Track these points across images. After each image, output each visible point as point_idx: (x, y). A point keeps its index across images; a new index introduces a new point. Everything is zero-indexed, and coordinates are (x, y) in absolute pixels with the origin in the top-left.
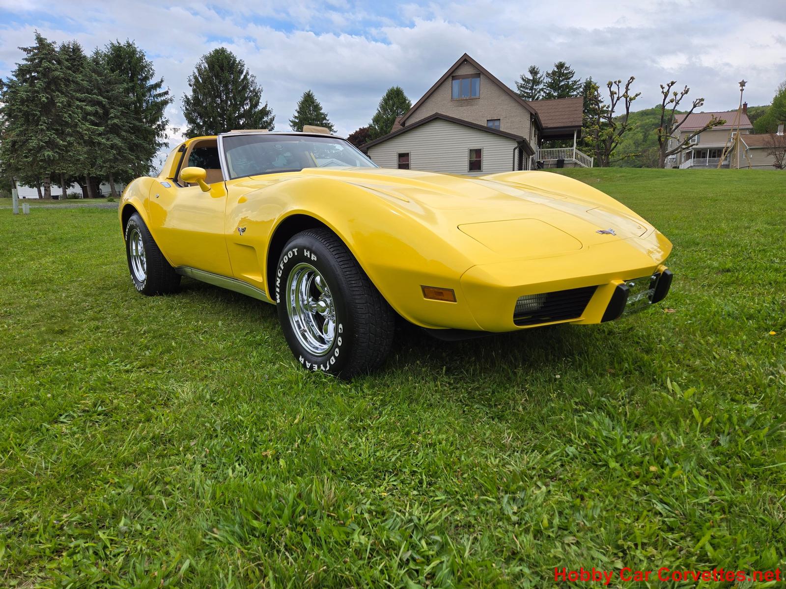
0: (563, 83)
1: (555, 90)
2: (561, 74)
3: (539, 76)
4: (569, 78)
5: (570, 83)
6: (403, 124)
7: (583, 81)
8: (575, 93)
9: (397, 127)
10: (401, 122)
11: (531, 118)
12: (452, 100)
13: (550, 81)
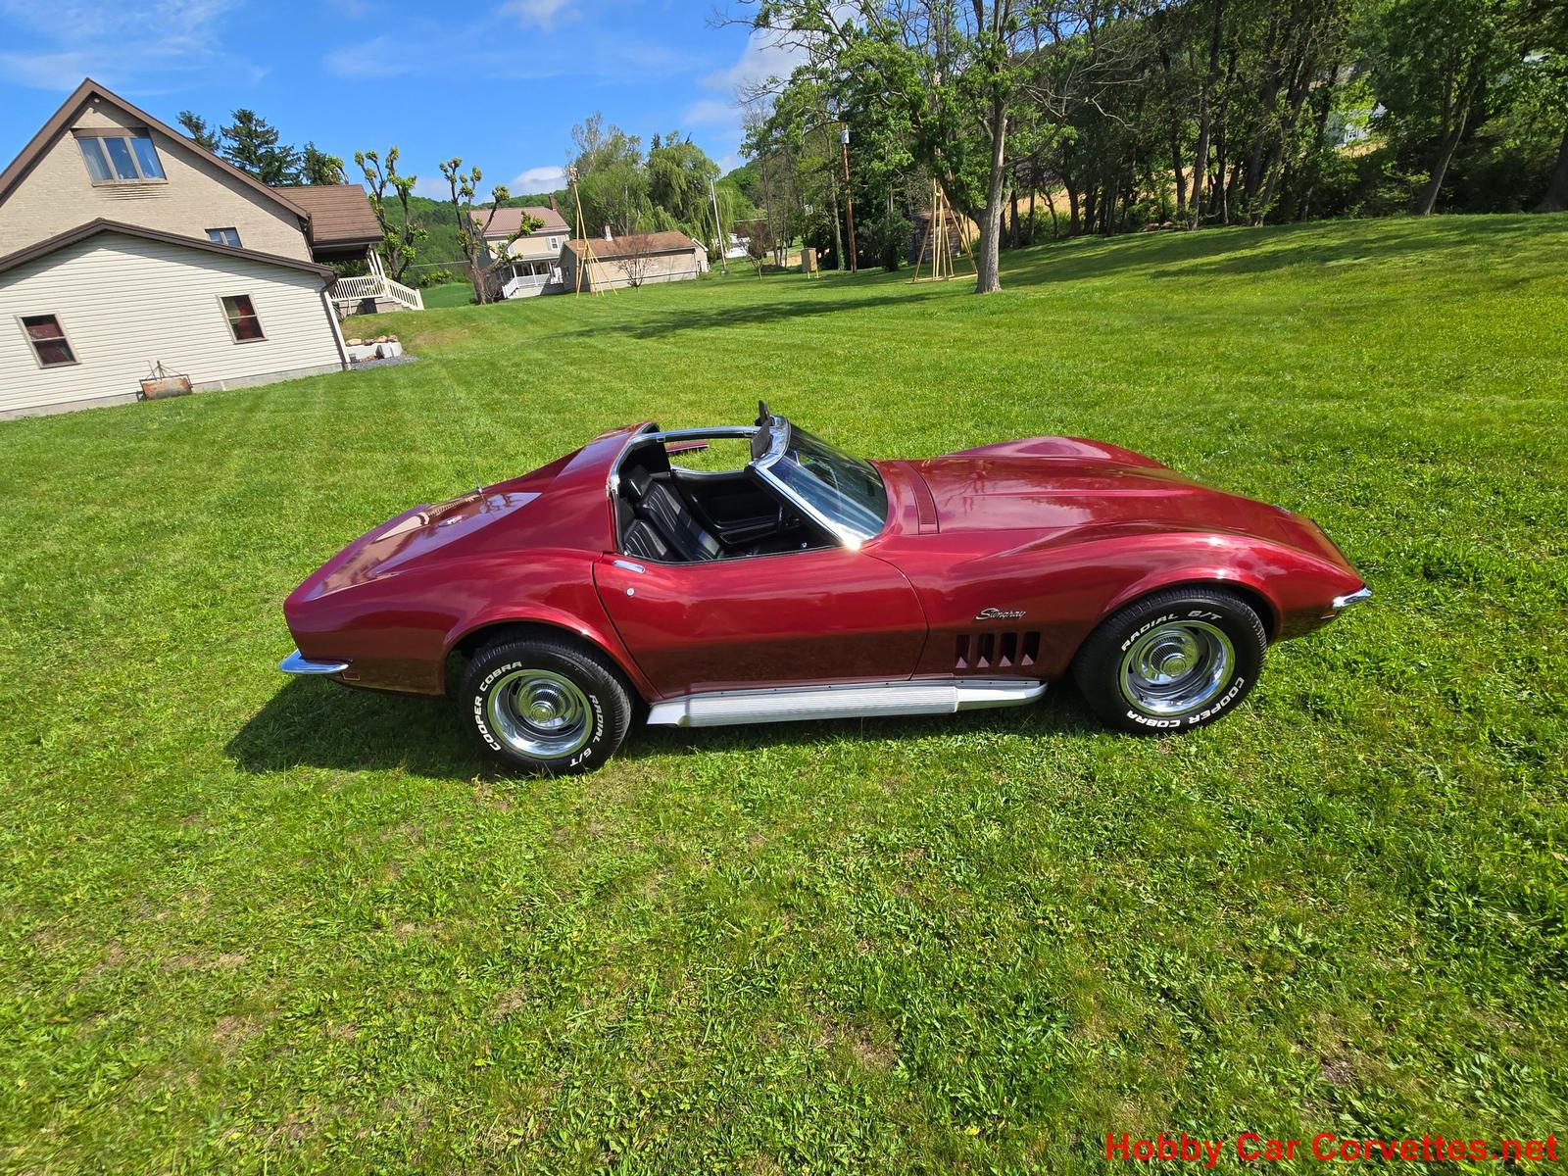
0: (262, 151)
1: (252, 164)
2: (251, 134)
3: (206, 133)
4: (272, 142)
5: (277, 151)
7: (299, 149)
8: (292, 170)
13: (236, 145)
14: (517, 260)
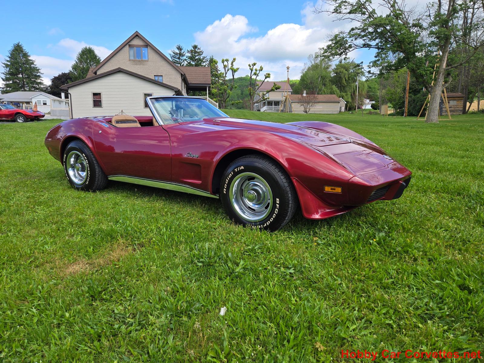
0: (197, 58)
2: (196, 52)
3: (182, 51)
4: (201, 55)
5: (201, 58)
6: (95, 73)
7: (208, 58)
8: (204, 64)
9: (90, 75)
10: (94, 71)
11: (182, 77)
12: (130, 60)
13: (190, 55)
14: (268, 100)
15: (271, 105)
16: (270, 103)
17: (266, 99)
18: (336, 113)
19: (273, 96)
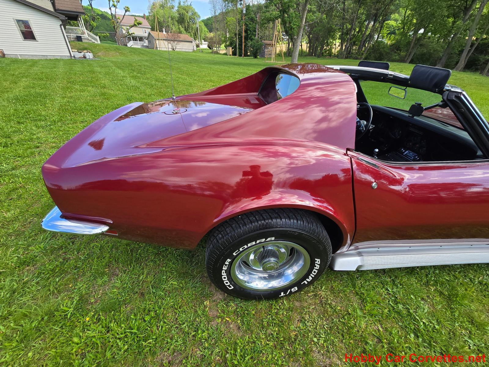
14: (133, 35)
15: (136, 41)
16: (135, 39)
17: (132, 34)
18: (191, 51)
19: (137, 32)
